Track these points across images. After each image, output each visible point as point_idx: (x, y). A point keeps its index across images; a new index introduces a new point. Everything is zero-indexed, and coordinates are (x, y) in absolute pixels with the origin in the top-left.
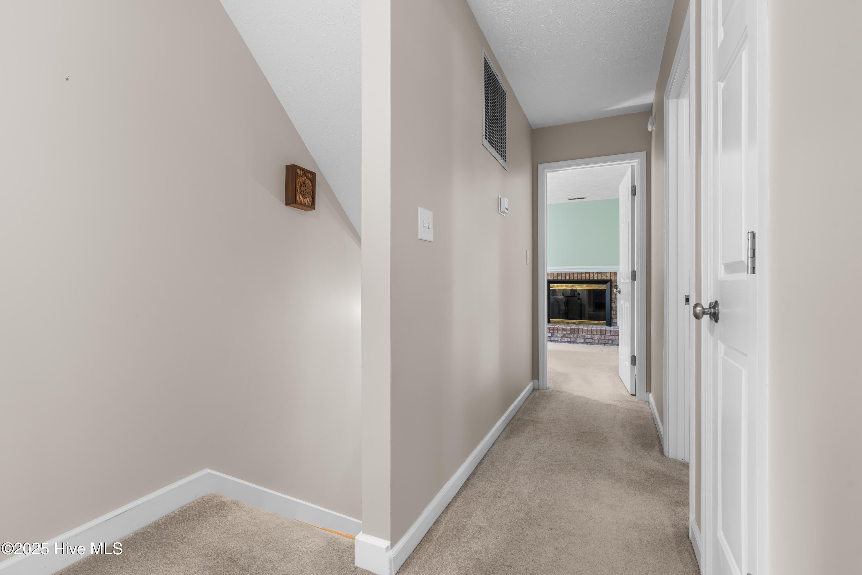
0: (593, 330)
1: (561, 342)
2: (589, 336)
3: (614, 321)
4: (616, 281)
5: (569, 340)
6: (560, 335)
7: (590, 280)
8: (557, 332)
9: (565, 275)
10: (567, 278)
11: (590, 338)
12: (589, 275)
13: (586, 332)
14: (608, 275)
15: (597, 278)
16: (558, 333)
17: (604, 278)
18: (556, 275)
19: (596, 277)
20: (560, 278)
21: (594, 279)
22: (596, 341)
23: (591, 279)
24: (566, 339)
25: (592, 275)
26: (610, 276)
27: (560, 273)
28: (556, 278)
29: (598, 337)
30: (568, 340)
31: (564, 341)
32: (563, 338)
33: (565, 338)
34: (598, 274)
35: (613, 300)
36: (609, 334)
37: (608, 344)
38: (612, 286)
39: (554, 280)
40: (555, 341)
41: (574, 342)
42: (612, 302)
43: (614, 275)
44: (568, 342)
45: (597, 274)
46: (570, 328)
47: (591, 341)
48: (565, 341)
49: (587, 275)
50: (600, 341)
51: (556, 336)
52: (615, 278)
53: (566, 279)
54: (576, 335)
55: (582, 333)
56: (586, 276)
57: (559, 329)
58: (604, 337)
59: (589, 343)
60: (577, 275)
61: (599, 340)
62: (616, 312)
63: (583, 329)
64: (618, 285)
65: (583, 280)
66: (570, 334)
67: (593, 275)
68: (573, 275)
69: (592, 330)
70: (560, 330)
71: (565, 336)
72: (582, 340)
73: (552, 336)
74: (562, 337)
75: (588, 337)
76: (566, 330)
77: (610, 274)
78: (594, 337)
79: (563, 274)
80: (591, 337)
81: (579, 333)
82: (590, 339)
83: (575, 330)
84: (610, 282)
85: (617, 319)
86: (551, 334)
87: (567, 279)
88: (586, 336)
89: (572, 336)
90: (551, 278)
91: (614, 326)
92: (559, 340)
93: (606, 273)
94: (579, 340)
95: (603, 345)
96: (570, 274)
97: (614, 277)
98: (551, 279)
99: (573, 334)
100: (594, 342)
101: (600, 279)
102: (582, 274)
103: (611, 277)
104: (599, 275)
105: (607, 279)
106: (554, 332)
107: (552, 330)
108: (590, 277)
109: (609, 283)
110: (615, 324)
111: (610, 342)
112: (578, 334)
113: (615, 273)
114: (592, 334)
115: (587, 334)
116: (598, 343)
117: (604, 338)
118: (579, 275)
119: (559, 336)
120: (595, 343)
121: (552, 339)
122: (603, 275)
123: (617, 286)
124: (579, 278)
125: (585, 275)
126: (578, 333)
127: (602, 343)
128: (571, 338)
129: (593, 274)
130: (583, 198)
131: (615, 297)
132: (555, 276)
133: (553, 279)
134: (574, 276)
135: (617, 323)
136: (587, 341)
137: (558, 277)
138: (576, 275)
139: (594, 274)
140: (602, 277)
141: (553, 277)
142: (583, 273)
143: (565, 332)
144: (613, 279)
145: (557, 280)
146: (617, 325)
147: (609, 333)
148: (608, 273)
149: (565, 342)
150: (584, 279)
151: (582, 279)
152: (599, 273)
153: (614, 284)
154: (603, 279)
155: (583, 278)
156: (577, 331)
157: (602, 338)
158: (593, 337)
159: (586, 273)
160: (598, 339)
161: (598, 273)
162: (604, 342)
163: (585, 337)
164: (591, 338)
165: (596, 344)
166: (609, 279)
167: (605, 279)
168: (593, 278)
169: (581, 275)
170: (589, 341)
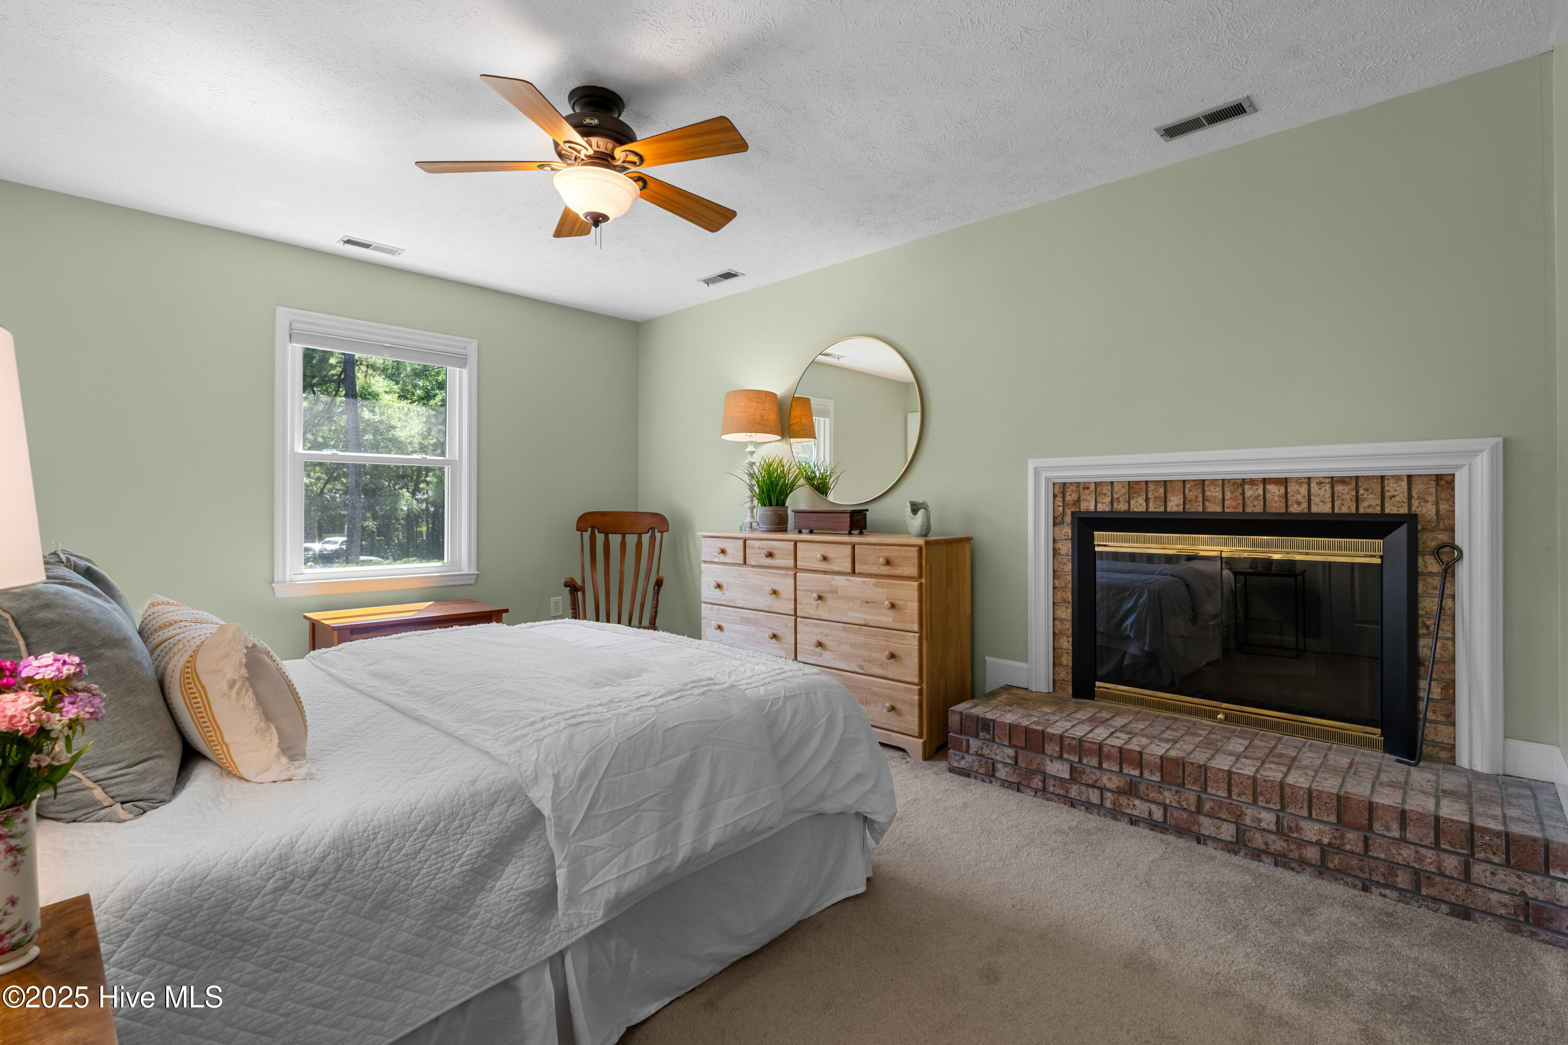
0: (1288, 790)
1: (1115, 818)
2: (1268, 819)
3: (1432, 733)
4: (1446, 522)
5: (1158, 814)
6: (1110, 779)
7: (1287, 513)
8: (1094, 762)
9: (1162, 490)
10: (1175, 504)
11: (1273, 827)
12: (1283, 491)
13: (1249, 792)
14: (1398, 491)
15: (1330, 505)
16: (1100, 767)
17: (1370, 504)
18: (1120, 491)
19: (1324, 502)
20: (1138, 505)
21: (1314, 509)
22: (1312, 854)
23: (1294, 509)
24: (1140, 808)
25: (1298, 493)
26: (1410, 497)
27: (1137, 483)
28: (1122, 507)
29: (1322, 832)
30: (1150, 814)
31: (1129, 811)
32: (1124, 800)
33: (1137, 802)
34: (1333, 488)
35: (1429, 622)
36: (1396, 834)
37: (1387, 886)
38: (1420, 548)
39: (1112, 512)
40: (1088, 806)
41: (1181, 832)
42: (1422, 631)
43: (1433, 490)
44: (1154, 825)
45: (1328, 487)
46: (1162, 757)
47: (1278, 844)
48: (1135, 813)
49: (1275, 491)
50: (1335, 861)
51: (1090, 782)
52: (1437, 504)
53: (1169, 509)
54: (1193, 798)
55: (1225, 794)
56: (1268, 495)
57: (1106, 750)
58: (1361, 845)
59: (1266, 852)
60: (1219, 489)
61: (1325, 850)
62: (1450, 686)
63: (1230, 773)
64: (1458, 542)
65: (1253, 513)
66: (1160, 789)
67: (1304, 490)
68: (1199, 491)
69: (1282, 785)
70: (1109, 757)
71: (1137, 789)
72: (1227, 832)
73: (1072, 780)
74: (1119, 792)
75: (1260, 820)
76: (1139, 760)
77: (1404, 484)
78: (1299, 829)
79: (1151, 487)
80: (1278, 823)
81: (1209, 790)
82: (1271, 832)
83: (1188, 769)
84: (1405, 526)
85: (1453, 724)
86: (1067, 767)
87: (1175, 509)
88: (1250, 813)
89: (1169, 797)
90: (1099, 505)
91: (1433, 759)
92: (1108, 804)
93: (1383, 478)
94: (1207, 826)
95: (1355, 886)
96: (1188, 486)
97: (1432, 499)
98: (1100, 508)
99: (1174, 788)
100: (1295, 854)
101: (1345, 510)
102: (1247, 487)
103: (1415, 503)
104: (1339, 488)
105: (1390, 509)
106: (1085, 761)
107: (1072, 750)
108: (1290, 498)
109: (1401, 534)
110: (1443, 749)
111: (1399, 879)
112: (1204, 796)
113: (1438, 478)
114: (1283, 809)
115: (1255, 802)
116: (1322, 869)
117: (1359, 848)
118: (1232, 492)
119: (1109, 785)
120: (1303, 862)
121: (1074, 792)
122: (1361, 491)
123: (1454, 547)
124: (1232, 506)
125: (1260, 492)
126: (1205, 791)
127: (1349, 875)
128: (1165, 807)
129: (1305, 486)
130: (1236, 110)
131: (1441, 608)
132: (1116, 496)
133: (1107, 509)
134: (1207, 493)
135: (1454, 746)
136: (1258, 841)
137: (1132, 502)
138: (1214, 493)
139: (1313, 485)
140: (1357, 500)
141: (1108, 500)
142: (1252, 482)
143: (1137, 773)
144: (1427, 510)
145: (1125, 512)
146: (1454, 758)
147: (1395, 826)
148: (1398, 478)
149: (1134, 821)
150: (1259, 509)
151: (1249, 510)
152: (1343, 481)
153: (1429, 540)
154: (1362, 511)
155: (1255, 507)
156: (1196, 780)
157: (1348, 847)
158: (1290, 828)
159: (1265, 481)
160: (1319, 843)
161: (1334, 481)
162: (1362, 870)
163: (1241, 815)
164: (1280, 830)
165: (1309, 870)
166: (1404, 510)
167: (1378, 510)
168: (1305, 505)
169: (1240, 490)
170: (1266, 844)
